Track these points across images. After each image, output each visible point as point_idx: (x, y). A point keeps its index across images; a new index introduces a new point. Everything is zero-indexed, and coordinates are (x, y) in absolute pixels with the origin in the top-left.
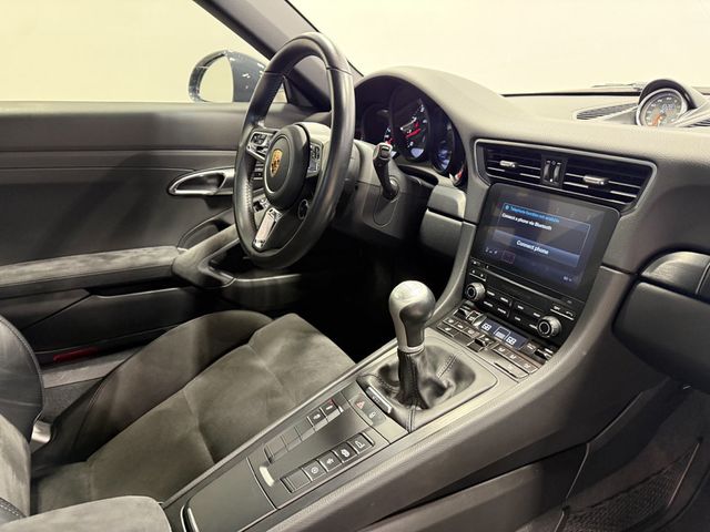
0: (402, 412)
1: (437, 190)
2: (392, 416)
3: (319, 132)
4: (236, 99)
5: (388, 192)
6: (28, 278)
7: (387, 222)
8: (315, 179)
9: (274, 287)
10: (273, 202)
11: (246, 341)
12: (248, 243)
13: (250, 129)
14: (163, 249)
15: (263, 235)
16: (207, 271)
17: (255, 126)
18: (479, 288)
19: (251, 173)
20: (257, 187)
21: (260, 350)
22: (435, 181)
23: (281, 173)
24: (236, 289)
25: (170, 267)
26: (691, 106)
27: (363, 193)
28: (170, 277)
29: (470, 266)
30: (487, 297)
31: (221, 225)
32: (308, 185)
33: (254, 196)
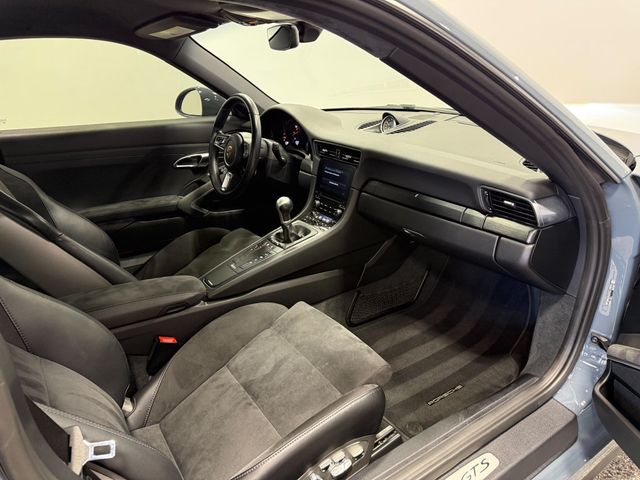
0: (282, 244)
1: (304, 161)
2: (279, 246)
3: (247, 137)
4: (205, 114)
5: (282, 163)
6: (108, 212)
7: (282, 177)
8: (247, 158)
9: (231, 216)
10: (229, 169)
11: (218, 241)
12: (218, 189)
13: (215, 135)
14: (171, 197)
15: (225, 184)
16: (193, 207)
17: (218, 133)
18: (317, 202)
19: (217, 155)
20: (220, 162)
21: (226, 244)
22: (304, 157)
23: (232, 156)
25: (177, 206)
26: (397, 123)
27: (270, 164)
28: (177, 211)
29: (315, 194)
30: (320, 206)
31: (201, 183)
32: (244, 161)
33: (219, 166)
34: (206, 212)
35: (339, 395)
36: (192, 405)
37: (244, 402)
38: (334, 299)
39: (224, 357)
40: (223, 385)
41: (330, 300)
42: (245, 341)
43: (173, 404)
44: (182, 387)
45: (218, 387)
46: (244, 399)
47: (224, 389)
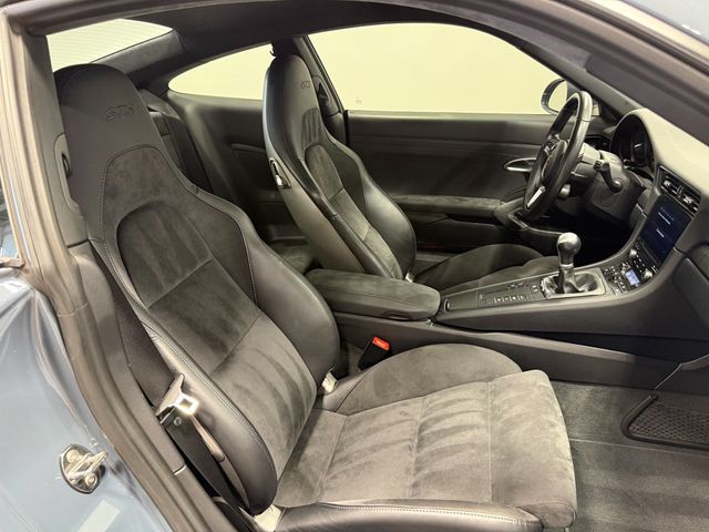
5: (614, 189)
11: (522, 265)
13: (550, 137)
14: (491, 201)
15: (533, 199)
16: (511, 216)
18: (633, 252)
24: (528, 233)
25: (492, 212)
29: (636, 240)
30: (635, 258)
34: (524, 225)
35: (488, 498)
36: (374, 416)
37: (409, 443)
38: (609, 389)
39: (424, 388)
40: (406, 414)
41: (600, 388)
42: (455, 382)
43: (365, 406)
44: (378, 394)
45: (401, 413)
46: (410, 440)
47: (404, 418)
